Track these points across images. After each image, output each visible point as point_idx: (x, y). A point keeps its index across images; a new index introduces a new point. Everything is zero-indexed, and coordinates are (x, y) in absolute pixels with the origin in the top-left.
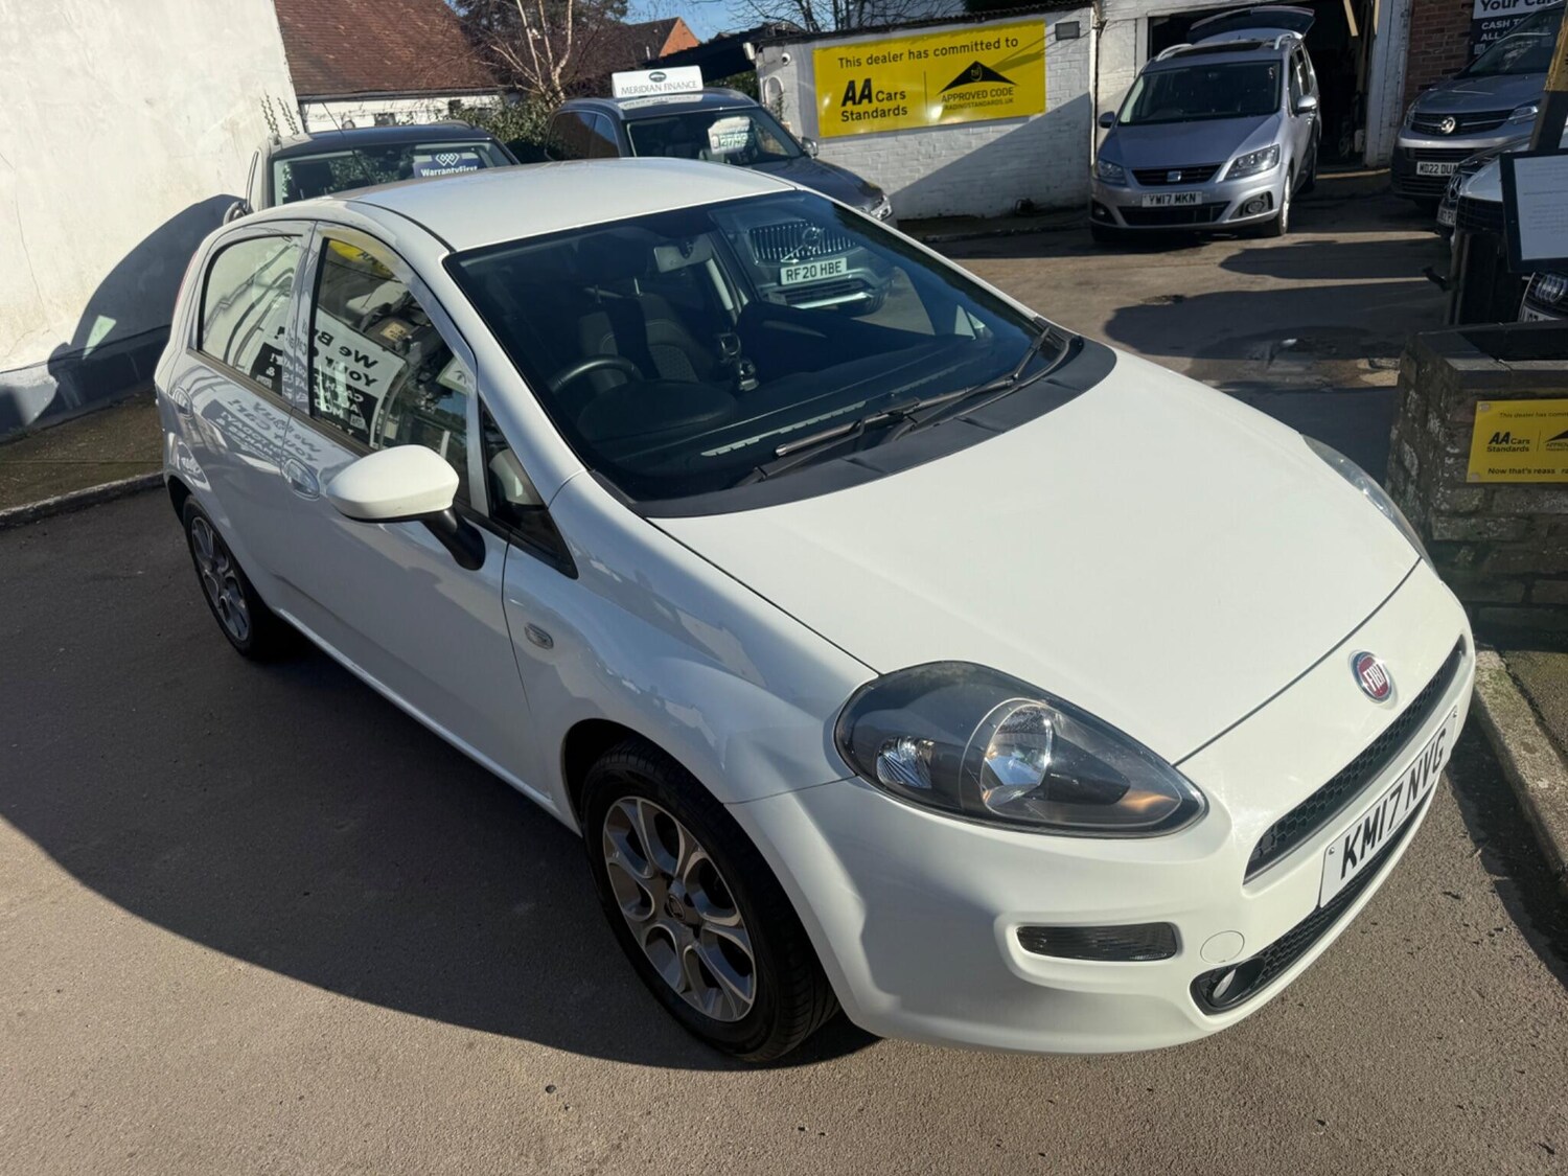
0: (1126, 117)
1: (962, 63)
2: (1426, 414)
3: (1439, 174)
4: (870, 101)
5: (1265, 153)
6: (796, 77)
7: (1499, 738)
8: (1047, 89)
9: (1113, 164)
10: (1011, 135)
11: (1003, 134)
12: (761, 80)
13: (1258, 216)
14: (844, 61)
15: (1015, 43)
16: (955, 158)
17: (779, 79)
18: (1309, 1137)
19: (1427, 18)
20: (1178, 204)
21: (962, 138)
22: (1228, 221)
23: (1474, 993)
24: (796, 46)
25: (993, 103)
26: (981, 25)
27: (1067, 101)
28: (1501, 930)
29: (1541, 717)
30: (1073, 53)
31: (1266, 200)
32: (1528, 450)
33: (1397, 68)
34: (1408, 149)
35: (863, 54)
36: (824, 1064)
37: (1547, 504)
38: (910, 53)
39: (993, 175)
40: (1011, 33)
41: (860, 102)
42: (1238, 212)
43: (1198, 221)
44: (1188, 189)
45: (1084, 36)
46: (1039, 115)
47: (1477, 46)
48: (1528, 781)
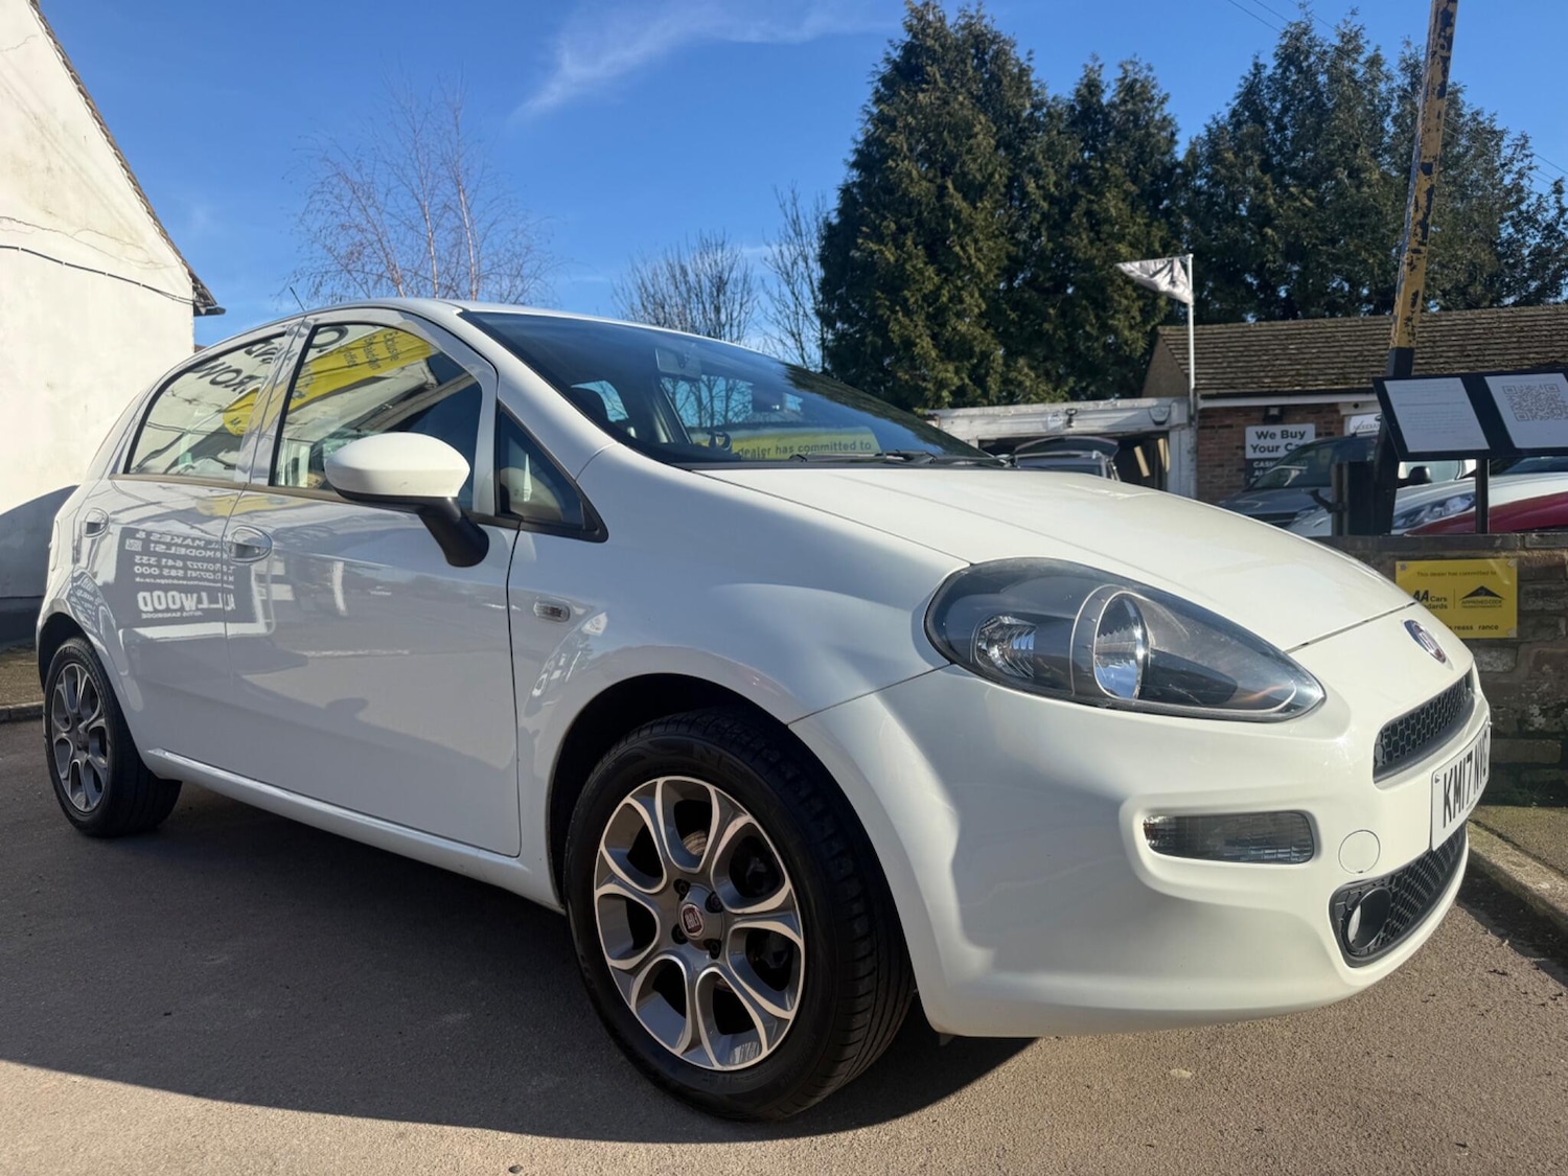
7: (1484, 860)
19: (1210, 455)
26: (839, 430)
28: (1561, 995)
29: (1516, 845)
32: (1446, 607)
36: (865, 1130)
38: (777, 448)
47: (1251, 480)
48: (1530, 884)
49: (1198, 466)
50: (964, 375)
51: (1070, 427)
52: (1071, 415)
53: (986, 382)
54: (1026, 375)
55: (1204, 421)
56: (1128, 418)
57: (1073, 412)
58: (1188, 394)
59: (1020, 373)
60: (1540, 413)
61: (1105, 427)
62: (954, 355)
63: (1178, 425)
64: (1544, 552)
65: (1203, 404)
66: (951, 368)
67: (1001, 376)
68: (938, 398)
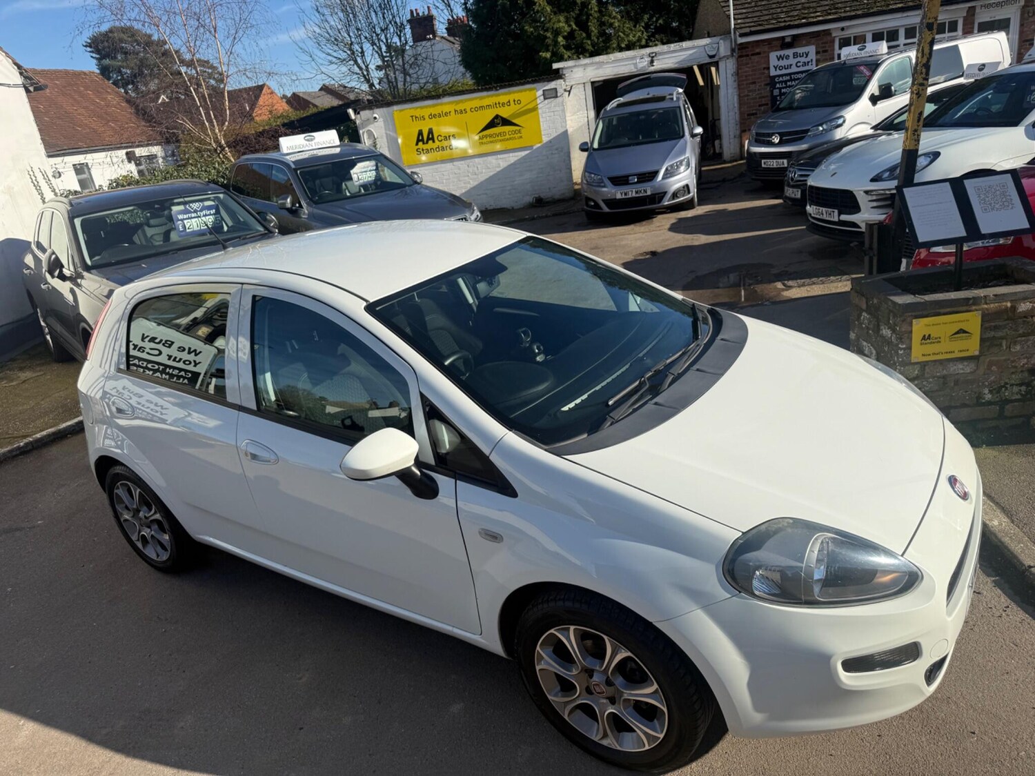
0: (596, 145)
1: (488, 116)
2: (878, 326)
3: (775, 166)
4: (434, 142)
5: (681, 162)
6: (383, 129)
8: (542, 128)
9: (595, 174)
10: (524, 158)
11: (519, 157)
12: (361, 132)
13: (682, 199)
14: (414, 118)
15: (519, 102)
16: (492, 174)
17: (372, 130)
18: (971, 742)
19: (746, 76)
20: (637, 195)
21: (494, 161)
22: (667, 203)
23: (1011, 645)
24: (381, 109)
25: (510, 139)
26: (497, 92)
27: (554, 136)
28: (1008, 607)
30: (555, 106)
31: (686, 189)
32: (940, 342)
33: (734, 104)
34: (755, 153)
35: (426, 113)
37: (952, 369)
38: (455, 111)
39: (516, 182)
40: (516, 96)
41: (427, 143)
42: (672, 198)
43: (650, 204)
44: (642, 187)
45: (560, 96)
46: (539, 145)
47: (775, 91)
49: (739, 85)
50: (572, 23)
51: (653, 66)
52: (653, 57)
53: (588, 26)
54: (615, 18)
55: (742, 52)
56: (691, 55)
57: (654, 55)
58: (730, 33)
59: (610, 16)
60: (997, 206)
61: (677, 63)
62: (563, 7)
63: (724, 57)
64: (996, 304)
65: (741, 40)
66: (562, 18)
67: (598, 21)
68: (556, 43)
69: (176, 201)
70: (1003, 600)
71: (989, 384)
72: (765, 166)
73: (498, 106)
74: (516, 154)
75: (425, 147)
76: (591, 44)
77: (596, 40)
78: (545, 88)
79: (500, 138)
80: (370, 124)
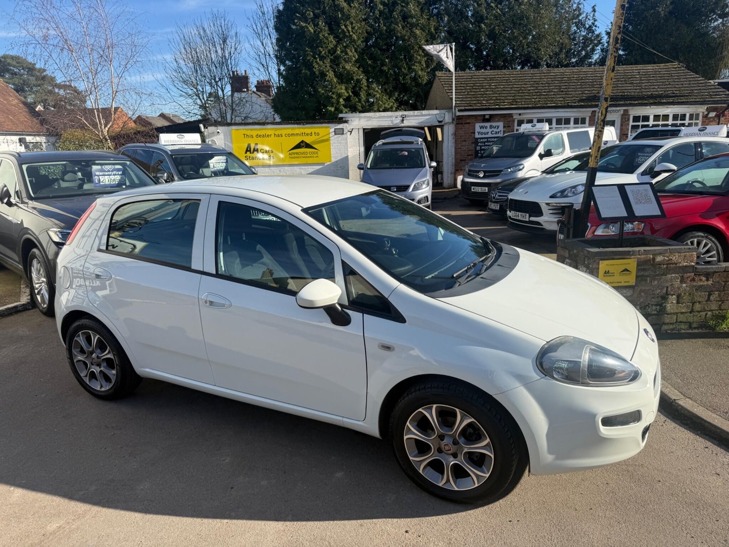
0: (369, 166)
1: (297, 140)
3: (480, 191)
4: (258, 153)
5: (424, 182)
6: (223, 140)
8: (332, 153)
10: (318, 170)
12: (207, 141)
14: (246, 135)
15: (318, 134)
17: (215, 141)
19: (461, 136)
21: (298, 170)
24: (224, 127)
25: (310, 157)
26: (304, 126)
27: (340, 158)
30: (341, 140)
31: (426, 199)
32: (614, 276)
33: (452, 153)
34: (468, 182)
35: (254, 133)
38: (275, 135)
40: (317, 130)
41: (253, 153)
45: (345, 134)
46: (329, 163)
47: (477, 147)
49: (455, 141)
50: (350, 91)
51: (403, 123)
52: (403, 118)
53: (360, 95)
54: (377, 91)
55: (459, 121)
56: (427, 119)
57: (404, 116)
58: (452, 109)
59: (374, 90)
60: (643, 201)
61: (418, 123)
62: (345, 80)
63: (448, 123)
64: (645, 256)
65: (458, 114)
66: (343, 87)
67: (366, 92)
68: (338, 102)
69: (97, 162)
70: (662, 417)
71: (640, 304)
72: (474, 191)
73: (303, 135)
74: (313, 167)
75: (251, 155)
76: (361, 106)
77: (364, 104)
78: (336, 128)
79: (303, 155)
80: (214, 136)
